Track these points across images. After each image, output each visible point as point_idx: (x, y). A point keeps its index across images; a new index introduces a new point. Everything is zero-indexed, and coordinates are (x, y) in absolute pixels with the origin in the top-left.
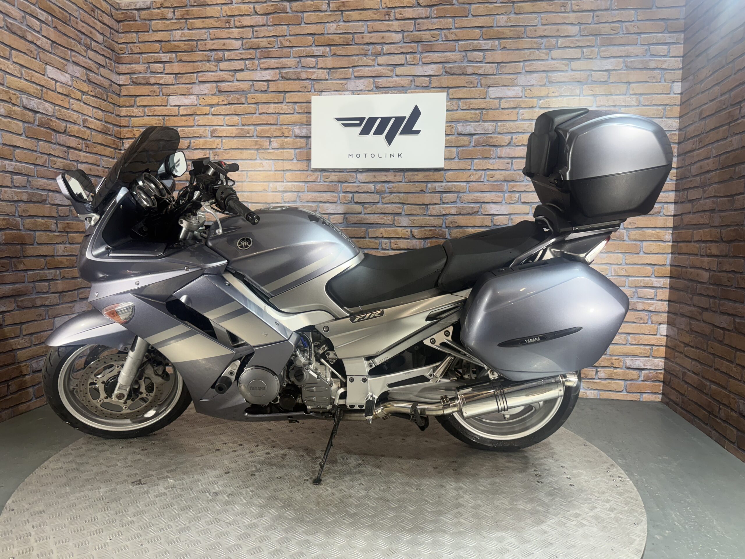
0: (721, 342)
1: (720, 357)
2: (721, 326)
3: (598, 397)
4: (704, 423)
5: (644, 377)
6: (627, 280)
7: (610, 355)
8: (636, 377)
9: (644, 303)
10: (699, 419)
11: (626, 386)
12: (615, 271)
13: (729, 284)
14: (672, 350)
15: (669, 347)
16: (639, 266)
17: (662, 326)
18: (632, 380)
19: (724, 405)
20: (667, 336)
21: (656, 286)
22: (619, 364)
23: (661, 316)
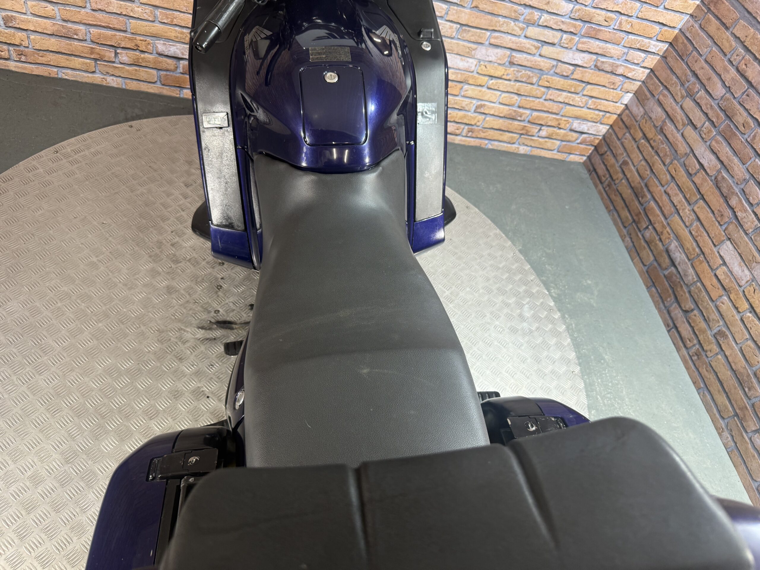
0: (690, 175)
1: (678, 185)
2: (701, 161)
3: (528, 153)
4: (623, 223)
5: (582, 140)
6: (626, 38)
7: (562, 116)
8: (574, 139)
9: (627, 67)
10: (619, 216)
11: (559, 146)
12: (620, 23)
13: (742, 128)
14: (623, 126)
15: (622, 120)
16: (649, 24)
17: (629, 94)
18: (569, 141)
19: (654, 228)
20: (626, 105)
21: (650, 50)
22: (565, 125)
23: (634, 84)
